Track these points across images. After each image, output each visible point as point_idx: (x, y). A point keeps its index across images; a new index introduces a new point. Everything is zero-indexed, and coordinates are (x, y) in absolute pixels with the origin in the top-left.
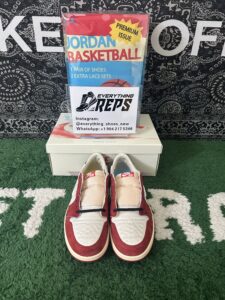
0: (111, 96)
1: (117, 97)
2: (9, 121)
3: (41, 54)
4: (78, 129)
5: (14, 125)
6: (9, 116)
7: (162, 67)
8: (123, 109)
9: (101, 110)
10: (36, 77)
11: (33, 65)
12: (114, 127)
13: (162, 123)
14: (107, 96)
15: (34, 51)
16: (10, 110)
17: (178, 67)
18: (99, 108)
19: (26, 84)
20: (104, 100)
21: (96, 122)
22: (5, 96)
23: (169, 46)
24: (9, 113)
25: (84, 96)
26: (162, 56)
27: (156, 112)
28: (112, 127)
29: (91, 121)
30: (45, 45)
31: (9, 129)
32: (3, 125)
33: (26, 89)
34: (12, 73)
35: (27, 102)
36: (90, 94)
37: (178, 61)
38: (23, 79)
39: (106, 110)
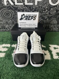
0: (30, 15)
1: (32, 16)
2: (7, 26)
3: (16, 5)
4: (20, 26)
5: (8, 27)
6: (7, 25)
7: (52, 9)
8: (34, 20)
9: (27, 20)
10: (14, 13)
11: (14, 9)
12: (31, 25)
13: (51, 27)
14: (29, 15)
15: (14, 5)
16: (7, 23)
17: (57, 9)
18: (26, 19)
19: (12, 15)
20: (28, 17)
21: (25, 23)
22: (6, 19)
23: (54, 2)
24: (7, 24)
25: (22, 15)
26: (52, 6)
27: (49, 23)
28: (30, 25)
29: (24, 23)
30: (18, 2)
31: (7, 29)
32: (5, 27)
33: (12, 16)
34: (8, 12)
35: (12, 20)
36: (24, 15)
37: (57, 7)
38: (11, 13)
39: (29, 20)
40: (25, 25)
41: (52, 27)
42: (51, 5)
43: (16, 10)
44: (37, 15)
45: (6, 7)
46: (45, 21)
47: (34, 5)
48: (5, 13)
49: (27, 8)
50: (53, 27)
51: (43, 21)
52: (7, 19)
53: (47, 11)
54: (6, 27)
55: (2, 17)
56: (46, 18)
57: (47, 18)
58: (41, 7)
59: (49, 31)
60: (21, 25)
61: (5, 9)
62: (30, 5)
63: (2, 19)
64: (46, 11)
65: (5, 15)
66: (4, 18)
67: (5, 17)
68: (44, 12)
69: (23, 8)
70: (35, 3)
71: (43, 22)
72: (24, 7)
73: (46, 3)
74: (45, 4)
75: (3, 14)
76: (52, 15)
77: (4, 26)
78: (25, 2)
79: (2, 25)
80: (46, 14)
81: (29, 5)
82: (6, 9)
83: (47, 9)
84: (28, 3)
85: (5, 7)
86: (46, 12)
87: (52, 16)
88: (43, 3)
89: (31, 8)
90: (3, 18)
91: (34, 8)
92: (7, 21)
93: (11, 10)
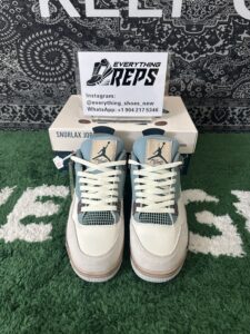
40: (108, 107)
41: (241, 115)
42: (240, 18)
43: (90, 39)
44: (159, 64)
45: (47, 27)
46: (210, 87)
47: (169, 16)
48: (41, 53)
49: (135, 29)
50: (244, 113)
51: (204, 87)
52: (49, 77)
53: (224, 45)
54: (46, 112)
55: (31, 70)
56: (217, 72)
57: (220, 76)
58: (199, 27)
59: (226, 130)
60: (91, 106)
61: (41, 37)
62: (152, 18)
63: (29, 76)
64: (221, 43)
65: (41, 59)
66: (37, 75)
67: (43, 70)
68: (211, 50)
69: (118, 29)
70: (171, 8)
71: (203, 92)
72: (125, 25)
73: (220, 11)
74: (216, 14)
75: (33, 55)
76: (242, 63)
77: (36, 107)
78: (127, 5)
79: (28, 103)
80: (219, 58)
81: (145, 19)
82: (45, 36)
83: (225, 37)
84: (143, 8)
85: (44, 26)
86: (218, 49)
87: (245, 66)
88: (207, 9)
89: (152, 31)
90: (34, 73)
91: (165, 29)
92: (49, 85)
93: (68, 40)
